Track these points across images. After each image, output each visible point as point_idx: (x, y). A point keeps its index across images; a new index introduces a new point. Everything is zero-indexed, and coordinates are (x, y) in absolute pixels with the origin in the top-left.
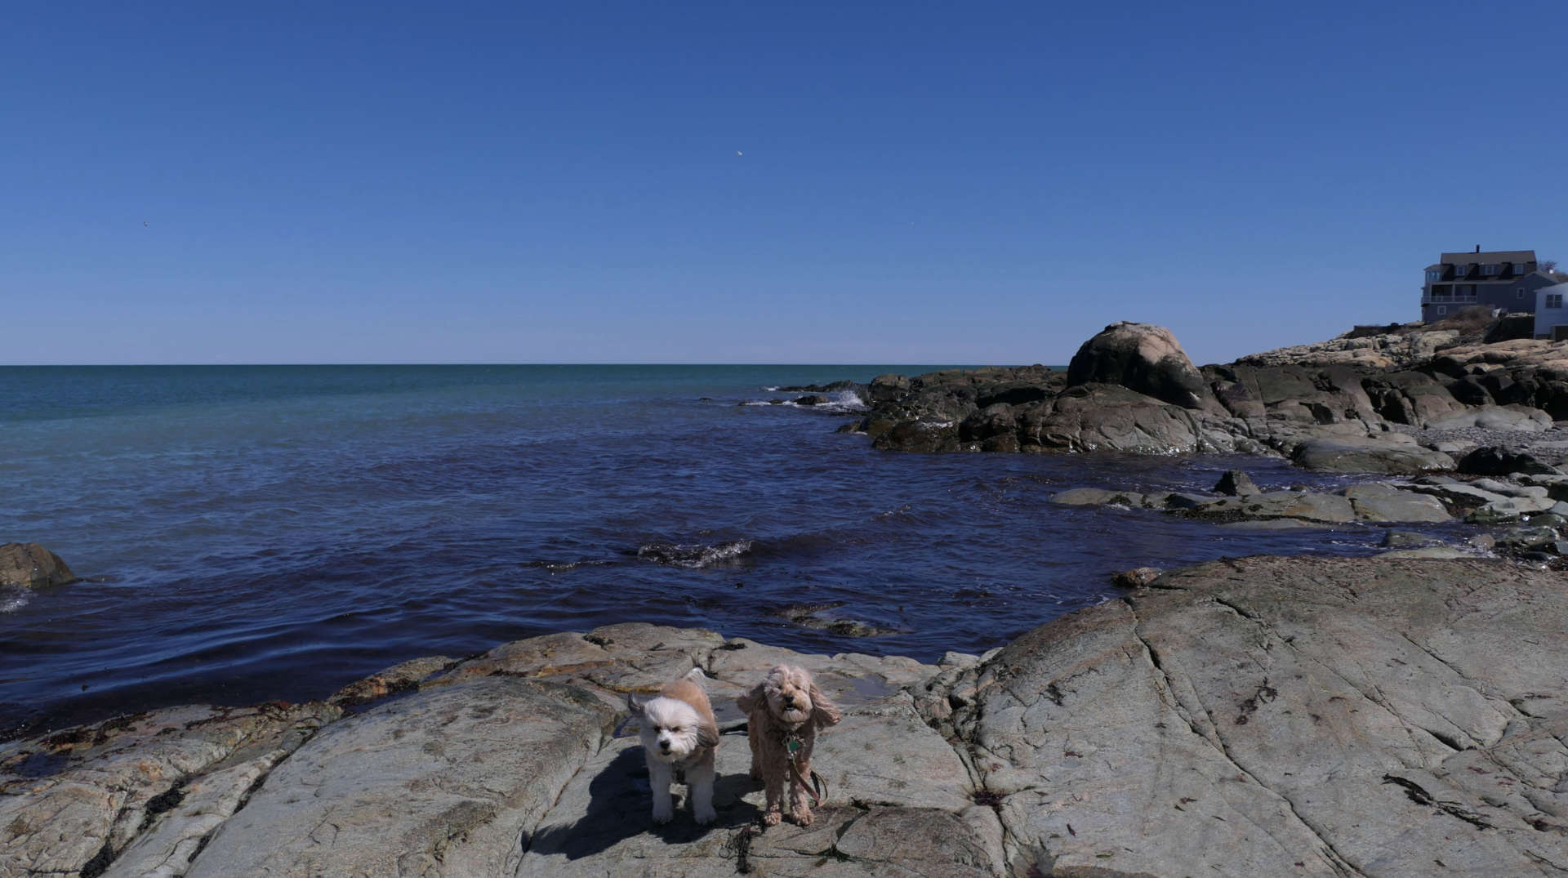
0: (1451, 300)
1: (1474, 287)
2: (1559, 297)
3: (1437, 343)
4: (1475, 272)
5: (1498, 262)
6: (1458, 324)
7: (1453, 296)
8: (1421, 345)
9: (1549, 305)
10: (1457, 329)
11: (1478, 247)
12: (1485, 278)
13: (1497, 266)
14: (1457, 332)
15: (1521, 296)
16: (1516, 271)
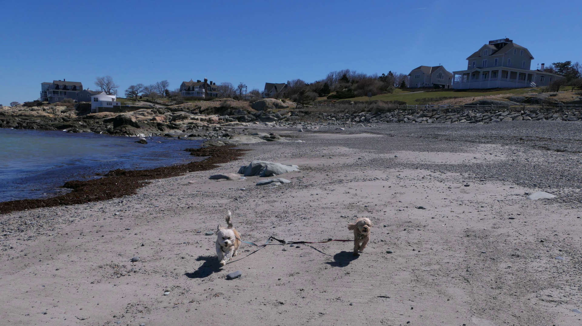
0: (59, 96)
1: (65, 92)
2: (97, 98)
3: (61, 110)
4: (65, 88)
5: (72, 85)
6: (65, 104)
7: (60, 95)
8: (57, 110)
9: (95, 101)
10: (66, 106)
11: (64, 80)
12: (68, 90)
13: (71, 86)
14: (66, 107)
15: (81, 96)
16: (77, 88)
